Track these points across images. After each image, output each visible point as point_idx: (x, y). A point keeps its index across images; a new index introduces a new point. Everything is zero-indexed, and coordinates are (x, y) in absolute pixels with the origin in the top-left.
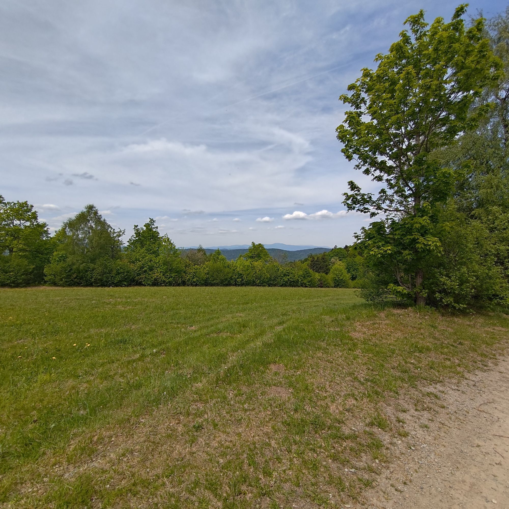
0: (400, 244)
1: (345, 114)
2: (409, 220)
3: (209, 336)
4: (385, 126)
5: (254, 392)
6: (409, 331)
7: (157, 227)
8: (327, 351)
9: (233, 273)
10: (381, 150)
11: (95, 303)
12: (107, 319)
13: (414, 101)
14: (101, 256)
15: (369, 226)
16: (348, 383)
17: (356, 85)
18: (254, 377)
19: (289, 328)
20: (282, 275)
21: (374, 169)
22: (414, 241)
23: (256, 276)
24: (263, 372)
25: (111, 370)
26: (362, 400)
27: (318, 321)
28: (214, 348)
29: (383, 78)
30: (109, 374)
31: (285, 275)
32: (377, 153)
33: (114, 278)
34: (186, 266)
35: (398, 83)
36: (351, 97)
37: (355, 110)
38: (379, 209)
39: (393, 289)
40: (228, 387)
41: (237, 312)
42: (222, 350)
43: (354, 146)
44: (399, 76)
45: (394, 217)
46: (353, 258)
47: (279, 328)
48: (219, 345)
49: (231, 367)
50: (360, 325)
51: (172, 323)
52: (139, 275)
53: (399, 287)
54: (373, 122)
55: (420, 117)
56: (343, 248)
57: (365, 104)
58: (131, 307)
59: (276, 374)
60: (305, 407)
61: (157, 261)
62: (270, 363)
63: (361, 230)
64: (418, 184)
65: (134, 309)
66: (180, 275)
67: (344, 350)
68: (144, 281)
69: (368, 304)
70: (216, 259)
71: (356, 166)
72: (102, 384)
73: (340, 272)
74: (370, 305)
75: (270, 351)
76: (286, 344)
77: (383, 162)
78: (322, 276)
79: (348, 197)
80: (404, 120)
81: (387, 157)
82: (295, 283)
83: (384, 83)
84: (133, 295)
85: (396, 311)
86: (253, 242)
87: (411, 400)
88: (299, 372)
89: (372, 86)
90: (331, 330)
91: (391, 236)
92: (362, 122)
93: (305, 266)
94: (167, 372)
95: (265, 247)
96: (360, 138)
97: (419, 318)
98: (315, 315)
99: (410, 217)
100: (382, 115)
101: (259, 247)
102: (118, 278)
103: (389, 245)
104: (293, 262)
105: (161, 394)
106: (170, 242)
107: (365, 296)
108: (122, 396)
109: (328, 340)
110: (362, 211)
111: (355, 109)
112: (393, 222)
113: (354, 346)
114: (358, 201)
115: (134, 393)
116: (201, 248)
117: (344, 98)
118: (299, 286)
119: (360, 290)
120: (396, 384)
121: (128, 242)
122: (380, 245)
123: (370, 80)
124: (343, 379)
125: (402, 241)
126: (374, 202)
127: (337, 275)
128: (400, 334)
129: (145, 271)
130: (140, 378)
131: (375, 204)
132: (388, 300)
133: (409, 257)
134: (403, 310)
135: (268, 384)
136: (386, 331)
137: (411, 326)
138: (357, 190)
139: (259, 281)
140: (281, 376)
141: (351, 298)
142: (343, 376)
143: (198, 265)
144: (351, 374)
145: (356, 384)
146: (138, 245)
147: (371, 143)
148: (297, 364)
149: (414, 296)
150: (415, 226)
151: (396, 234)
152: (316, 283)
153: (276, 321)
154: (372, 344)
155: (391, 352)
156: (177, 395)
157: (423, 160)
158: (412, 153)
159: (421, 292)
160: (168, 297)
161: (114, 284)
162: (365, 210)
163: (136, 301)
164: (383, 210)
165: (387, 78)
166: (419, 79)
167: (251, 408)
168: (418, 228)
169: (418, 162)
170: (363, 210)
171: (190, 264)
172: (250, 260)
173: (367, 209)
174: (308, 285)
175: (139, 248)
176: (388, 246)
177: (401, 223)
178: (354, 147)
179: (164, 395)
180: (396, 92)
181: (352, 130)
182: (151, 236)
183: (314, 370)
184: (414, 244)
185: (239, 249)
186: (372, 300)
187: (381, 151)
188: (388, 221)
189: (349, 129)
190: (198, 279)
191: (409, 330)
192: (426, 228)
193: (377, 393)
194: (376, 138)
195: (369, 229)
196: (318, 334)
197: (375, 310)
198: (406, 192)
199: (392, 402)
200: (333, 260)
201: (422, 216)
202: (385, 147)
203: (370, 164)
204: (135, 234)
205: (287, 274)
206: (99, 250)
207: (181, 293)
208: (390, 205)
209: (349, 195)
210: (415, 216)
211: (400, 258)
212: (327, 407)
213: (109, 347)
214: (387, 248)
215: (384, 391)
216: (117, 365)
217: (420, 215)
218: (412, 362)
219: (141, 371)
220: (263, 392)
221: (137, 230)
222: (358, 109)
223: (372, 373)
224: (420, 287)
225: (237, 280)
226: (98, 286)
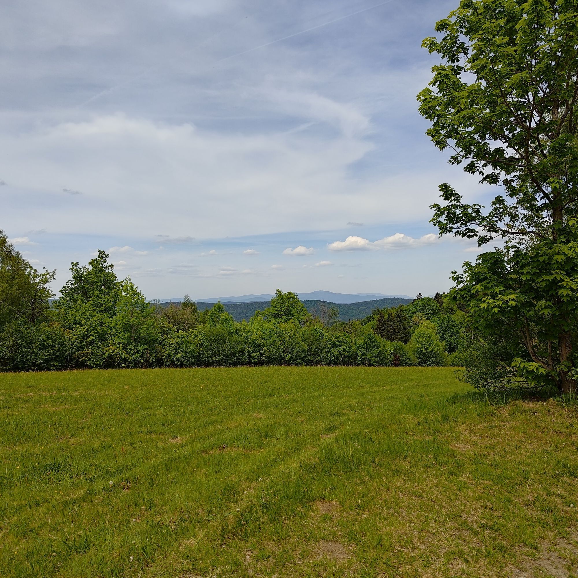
0: (531, 289)
1: (433, 71)
2: (544, 248)
3: (207, 453)
4: (501, 89)
5: (288, 552)
6: (550, 440)
7: (112, 266)
8: (412, 476)
9: (246, 343)
10: (494, 130)
12: (25, 428)
13: (548, 50)
14: (13, 318)
15: (477, 260)
16: (451, 533)
17: (450, 22)
18: (288, 525)
19: (345, 437)
20: (330, 346)
21: (483, 162)
22: (555, 284)
23: (284, 347)
24: (303, 517)
25: (35, 519)
26: (476, 562)
27: (394, 423)
28: (217, 476)
29: (495, 10)
30: (31, 527)
31: (334, 345)
32: (487, 136)
33: (36, 356)
34: (163, 333)
35: (520, 19)
36: (442, 43)
37: (450, 64)
38: (493, 231)
39: (522, 366)
40: (242, 545)
41: (254, 412)
42: (230, 478)
43: (449, 125)
44: (521, 7)
45: (518, 243)
46: (450, 315)
47: (328, 438)
48: (224, 469)
49: (248, 508)
50: (466, 430)
51: (141, 432)
52: (81, 348)
53: (531, 363)
54: (481, 84)
55: (559, 76)
56: (432, 297)
57: (466, 54)
58: (67, 406)
59: (325, 519)
61: (113, 325)
62: (314, 500)
63: (463, 267)
64: (558, 187)
65: (73, 410)
66: (153, 348)
67: (441, 474)
68: (90, 359)
69: (479, 394)
70: (215, 319)
71: (453, 158)
72: (17, 544)
73: (428, 339)
74: (482, 395)
75: (314, 479)
76: (342, 465)
77: (499, 152)
78: (397, 346)
79: (440, 211)
80: (532, 79)
81: (504, 142)
82: (352, 359)
83: (497, 19)
84: (71, 384)
85: (527, 406)
86: (278, 290)
87: (561, 560)
88: (366, 514)
89: (477, 23)
90: (417, 440)
91: (515, 277)
92: (462, 84)
93: (368, 328)
94: (134, 520)
95: (300, 298)
96: (458, 111)
97: (568, 416)
98: (389, 413)
99: (546, 244)
100: (495, 72)
101: (289, 299)
102: (43, 356)
103: (512, 291)
104: (347, 322)
105: (124, 560)
106: (135, 292)
107: (472, 380)
108: (54, 566)
109: (413, 458)
110: (464, 235)
111: (448, 62)
112: (518, 252)
113: (458, 467)
114: (457, 218)
115: (77, 559)
116: (188, 300)
117: (431, 44)
118: (359, 365)
119: (464, 368)
120: (533, 532)
121: (61, 291)
122: (496, 293)
123: (473, 14)
124: (442, 524)
125: (533, 284)
126: (484, 219)
127: (422, 345)
128: (536, 445)
129: (92, 343)
130: (86, 534)
131: (485, 223)
132: (513, 385)
133: (546, 312)
134: (540, 403)
135: (310, 538)
136: (512, 440)
137: (554, 431)
138: (454, 200)
139: (289, 356)
140: (335, 522)
141: (449, 382)
142: (442, 520)
143: (184, 330)
144: (455, 517)
145: (465, 534)
146: (79, 297)
147: (477, 120)
148: (361, 500)
149: (558, 379)
150: (555, 258)
151: (523, 273)
152: (388, 359)
153: (321, 425)
154: (490, 463)
155: (523, 477)
156: (153, 561)
157: (566, 148)
158: (547, 135)
159: (568, 372)
160: (133, 387)
161: (37, 365)
162: (469, 233)
163: (76, 395)
164: (500, 232)
165: (502, 10)
166: (555, 11)
168: (561, 263)
169: (556, 150)
170: (466, 233)
171: (169, 330)
172: (274, 320)
173: (473, 231)
174: (375, 362)
175: (80, 302)
176: (511, 294)
177: (532, 253)
178: (449, 127)
179: (129, 562)
180: (517, 33)
181: (446, 97)
182: (101, 281)
183: (392, 511)
184: (555, 290)
185: (254, 303)
186: (485, 387)
187: (495, 133)
188: (508, 251)
189: (440, 95)
190: (184, 354)
191: (551, 438)
192: (574, 263)
193: (502, 549)
194: (485, 109)
195: (477, 264)
196: (396, 446)
197: (491, 404)
198: (538, 201)
199: (529, 565)
200: (415, 318)
201: (568, 242)
202: (502, 125)
203: (477, 155)
204: (74, 277)
205: (338, 343)
206: (10, 307)
207: (156, 380)
208: (512, 223)
210: (554, 241)
211: (531, 313)
213: (30, 477)
214: (509, 297)
215: (513, 546)
216: (44, 509)
217: (564, 240)
218: (559, 492)
219: (88, 520)
220: (304, 552)
221: (77, 272)
222: (453, 61)
223: (492, 514)
224: (567, 364)
225: (253, 355)
226: (8, 371)
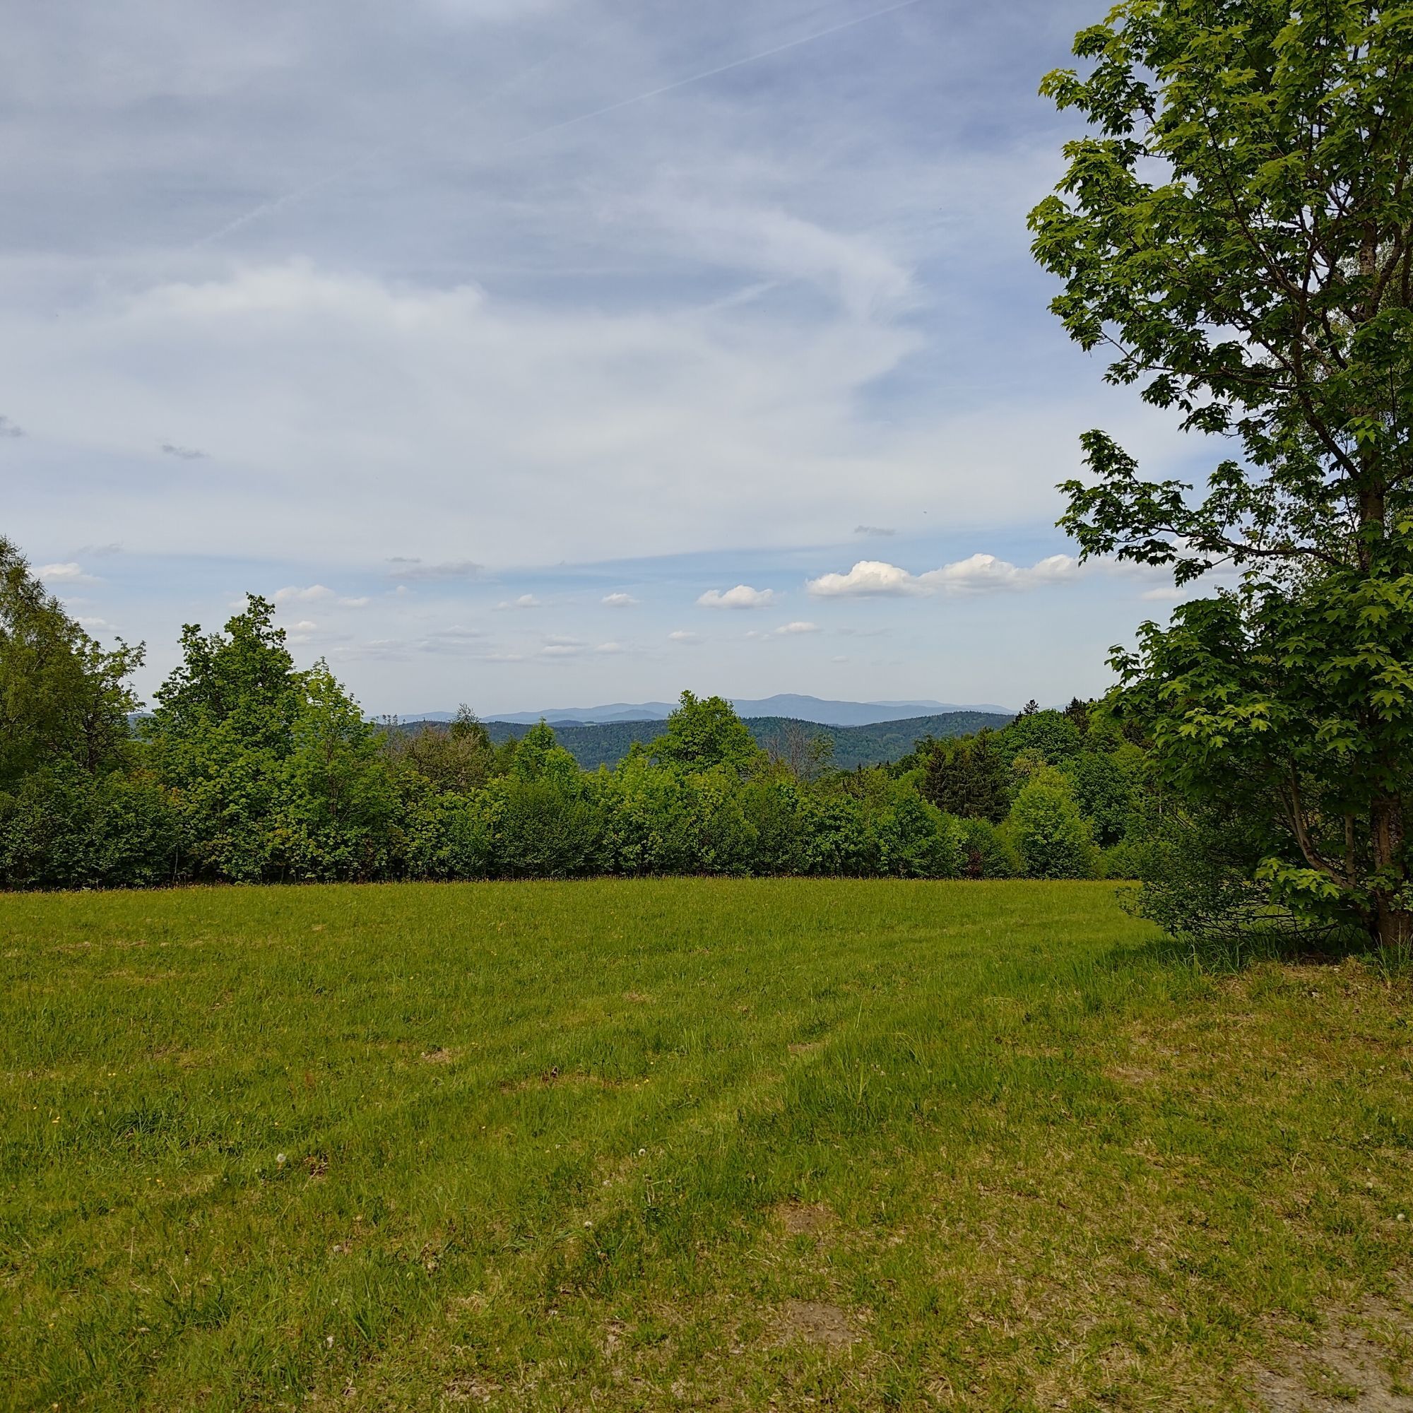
0: (1306, 690)
1: (1067, 154)
2: (1338, 590)
3: (513, 1088)
4: (1234, 199)
5: (709, 1327)
6: (1349, 1057)
7: (281, 634)
8: (1009, 1144)
9: (607, 822)
10: (1216, 300)
11: (19, 959)
12: (72, 1027)
13: (1352, 99)
14: (42, 760)
15: (1172, 620)
16: (1106, 1282)
17: (1111, 31)
18: (709, 1263)
19: (850, 1051)
20: (811, 829)
21: (1189, 378)
22: (1363, 678)
23: (701, 831)
24: (746, 1241)
25: (96, 1246)
26: (1167, 1352)
27: (967, 1017)
28: (537, 1143)
30: (88, 1265)
31: (821, 828)
32: (1201, 314)
33: (97, 851)
34: (407, 796)
35: (1284, 24)
36: (1090, 83)
37: (1108, 136)
38: (1212, 548)
39: (1281, 879)
40: (598, 1308)
41: (626, 988)
42: (569, 1149)
43: (1107, 286)
45: (1274, 578)
46: (1106, 755)
47: (808, 1053)
48: (554, 1127)
49: (611, 1219)
50: (1143, 1033)
51: (354, 1036)
52: (208, 834)
53: (1304, 871)
54: (1184, 185)
55: (1378, 164)
56: (1062, 710)
57: (1149, 111)
58: (173, 973)
59: (799, 1247)
60: (930, 1388)
61: (285, 776)
62: (773, 1201)
63: (1138, 634)
64: (1373, 440)
65: (188, 982)
66: (382, 833)
67: (1082, 1141)
68: (228, 861)
69: (1175, 945)
70: (532, 763)
71: (1115, 367)
72: (54, 1305)
73: (1051, 813)
74: (1184, 949)
75: (771, 1150)
76: (839, 1118)
77: (1230, 352)
78: (976, 831)
79: (1082, 499)
80: (1312, 174)
81: (1241, 330)
82: (865, 860)
83: (1226, 24)
84: (183, 921)
85: (1292, 975)
86: (686, 693)
87: (1374, 1349)
88: (900, 1236)
89: (1178, 34)
90: (1023, 1058)
91: (1265, 659)
92: (1138, 187)
93: (905, 786)
94: (336, 1248)
95: (739, 713)
96: (1129, 253)
97: (1392, 1000)
98: (956, 993)
99: (1343, 580)
100: (1221, 156)
101: (712, 714)
102: (114, 852)
103: (1258, 695)
104: (854, 770)
105: (313, 1344)
106: (338, 696)
107: (1160, 912)
108: (143, 1358)
109: (1012, 1100)
110: (1140, 556)
111: (1105, 131)
112: (1274, 600)
113: (1123, 1124)
114: (1124, 516)
115: (198, 1342)
116: (466, 718)
117: (1063, 87)
118: (882, 875)
119: (1139, 884)
120: (1304, 1281)
121: (159, 695)
122: (1219, 699)
123: (1167, 13)
124: (1084, 1262)
125: (1311, 678)
126: (1191, 518)
127: (1037, 825)
128: (1313, 1070)
129: (233, 820)
130: (219, 1281)
131: (1194, 527)
132: (1260, 925)
133: (1341, 745)
134: (1324, 967)
135: (764, 1292)
136: (1255, 1059)
137: (1359, 1036)
138: (1118, 470)
139: (712, 853)
140: (824, 1255)
141: (1102, 918)
142: (1084, 1251)
143: (457, 789)
144: (1115, 1243)
145: (1141, 1284)
146: (201, 710)
147: (1175, 274)
148: (886, 1202)
149: (1368, 909)
150: (1364, 614)
151: (1285, 651)
152: (954, 860)
153: (791, 1020)
154: (1201, 1114)
155: (1282, 1147)
156: (382, 1347)
157: (1394, 342)
158: (1348, 313)
159: (1395, 892)
160: (332, 928)
161: (101, 875)
162: (1154, 553)
163: (196, 948)
164: (1231, 549)
167: (699, 1397)
168: (1378, 625)
169: (1370, 349)
170: (1146, 553)
171: (422, 789)
172: (675, 766)
173: (1163, 546)
174: (921, 867)
175: (204, 722)
176: (1255, 701)
177: (1308, 602)
178: (1106, 291)
179: (325, 1349)
180: (1275, 59)
181: (1098, 219)
182: (254, 670)
183: (961, 1228)
184: (1364, 692)
185: (629, 723)
186: (1190, 929)
187: (1218, 307)
188: (1250, 597)
189: (1083, 213)
190: (457, 849)
191: (1350, 1052)
193: (1229, 1322)
194: (1195, 248)
195: (1173, 630)
196: (972, 1073)
197: (1205, 971)
198: (1323, 475)
199: (1294, 1359)
200: (1019, 761)
201: (1396, 574)
202: (1237, 288)
203: (1174, 361)
204: (190, 661)
205: (832, 822)
206: (34, 733)
207: (390, 911)
208: (1258, 528)
209: (1086, 488)
210: (1363, 573)
211: (1305, 749)
212: (1023, 1385)
213: (85, 1145)
214: (1250, 709)
215: (1256, 1313)
216: (119, 1222)
217: (1387, 569)
218: (1370, 1185)
219: (226, 1248)
220: (748, 1326)
221: (197, 647)
222: (1117, 130)
223: (1205, 1238)
224: (1391, 872)
225: (624, 850)
226: (31, 887)
